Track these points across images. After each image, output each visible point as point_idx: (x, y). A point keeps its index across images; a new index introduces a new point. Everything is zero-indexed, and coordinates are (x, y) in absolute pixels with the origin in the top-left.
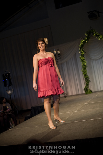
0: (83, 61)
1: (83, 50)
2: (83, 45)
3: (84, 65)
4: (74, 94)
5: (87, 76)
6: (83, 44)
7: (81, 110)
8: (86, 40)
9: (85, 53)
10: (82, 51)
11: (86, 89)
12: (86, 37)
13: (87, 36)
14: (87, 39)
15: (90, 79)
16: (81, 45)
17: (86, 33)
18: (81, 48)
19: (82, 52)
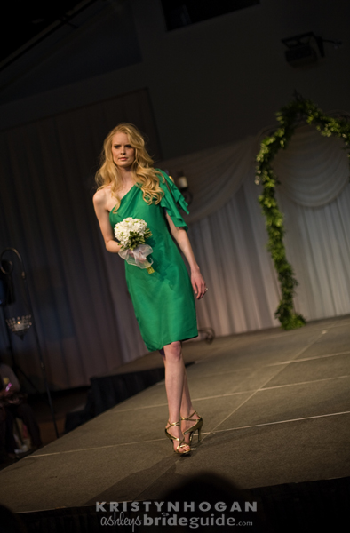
0: (269, 211)
1: (269, 175)
2: (268, 157)
3: (274, 226)
4: (253, 328)
5: (286, 267)
6: (270, 154)
7: (278, 385)
8: (279, 139)
9: (278, 183)
10: (268, 178)
11: (285, 313)
12: (281, 126)
13: (282, 122)
14: (286, 133)
15: (297, 276)
16: (265, 155)
17: (278, 114)
18: (263, 165)
19: (267, 182)
